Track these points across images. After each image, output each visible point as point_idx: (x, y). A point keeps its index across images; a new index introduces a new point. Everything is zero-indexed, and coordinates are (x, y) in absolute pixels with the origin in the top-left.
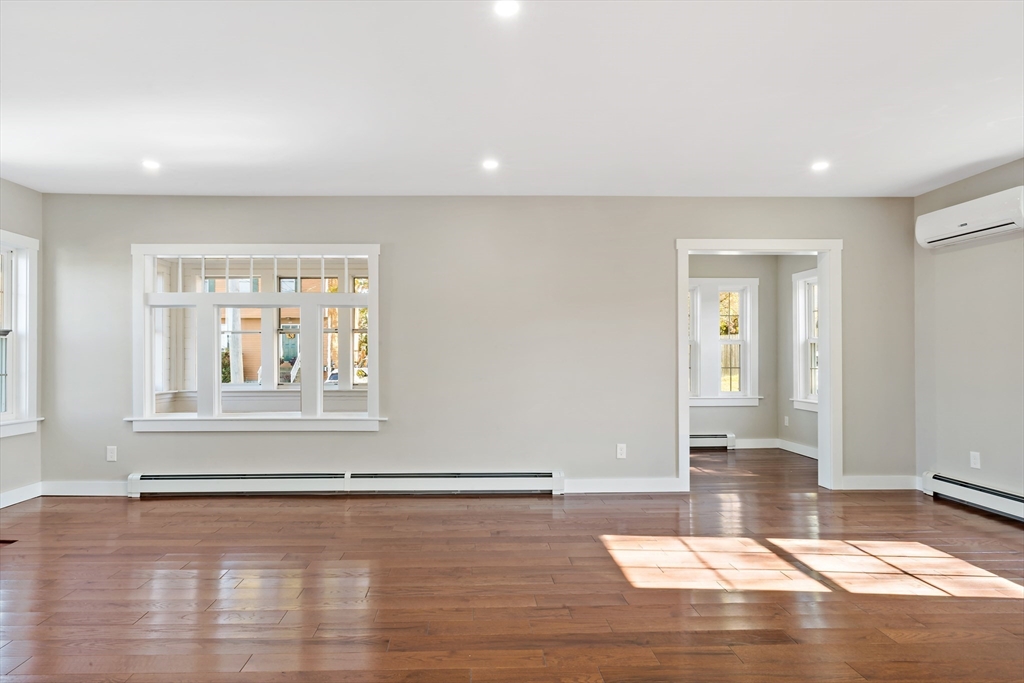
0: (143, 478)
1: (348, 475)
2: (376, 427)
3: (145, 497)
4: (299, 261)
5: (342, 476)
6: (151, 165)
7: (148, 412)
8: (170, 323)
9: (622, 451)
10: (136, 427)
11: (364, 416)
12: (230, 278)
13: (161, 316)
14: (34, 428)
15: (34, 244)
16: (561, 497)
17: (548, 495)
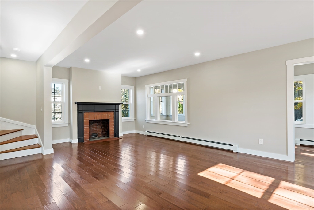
0: (147, 132)
1: (180, 137)
2: (187, 126)
3: (147, 135)
4: (173, 85)
5: (179, 137)
6: (139, 70)
7: (149, 118)
8: (166, 100)
9: (261, 141)
10: (147, 122)
11: (184, 122)
12: (158, 89)
13: (164, 99)
14: (134, 120)
15: (133, 87)
16: (237, 153)
17: (232, 151)
